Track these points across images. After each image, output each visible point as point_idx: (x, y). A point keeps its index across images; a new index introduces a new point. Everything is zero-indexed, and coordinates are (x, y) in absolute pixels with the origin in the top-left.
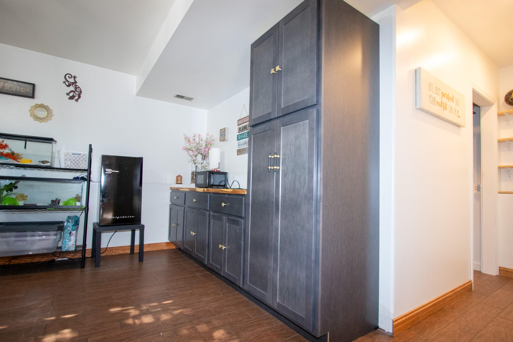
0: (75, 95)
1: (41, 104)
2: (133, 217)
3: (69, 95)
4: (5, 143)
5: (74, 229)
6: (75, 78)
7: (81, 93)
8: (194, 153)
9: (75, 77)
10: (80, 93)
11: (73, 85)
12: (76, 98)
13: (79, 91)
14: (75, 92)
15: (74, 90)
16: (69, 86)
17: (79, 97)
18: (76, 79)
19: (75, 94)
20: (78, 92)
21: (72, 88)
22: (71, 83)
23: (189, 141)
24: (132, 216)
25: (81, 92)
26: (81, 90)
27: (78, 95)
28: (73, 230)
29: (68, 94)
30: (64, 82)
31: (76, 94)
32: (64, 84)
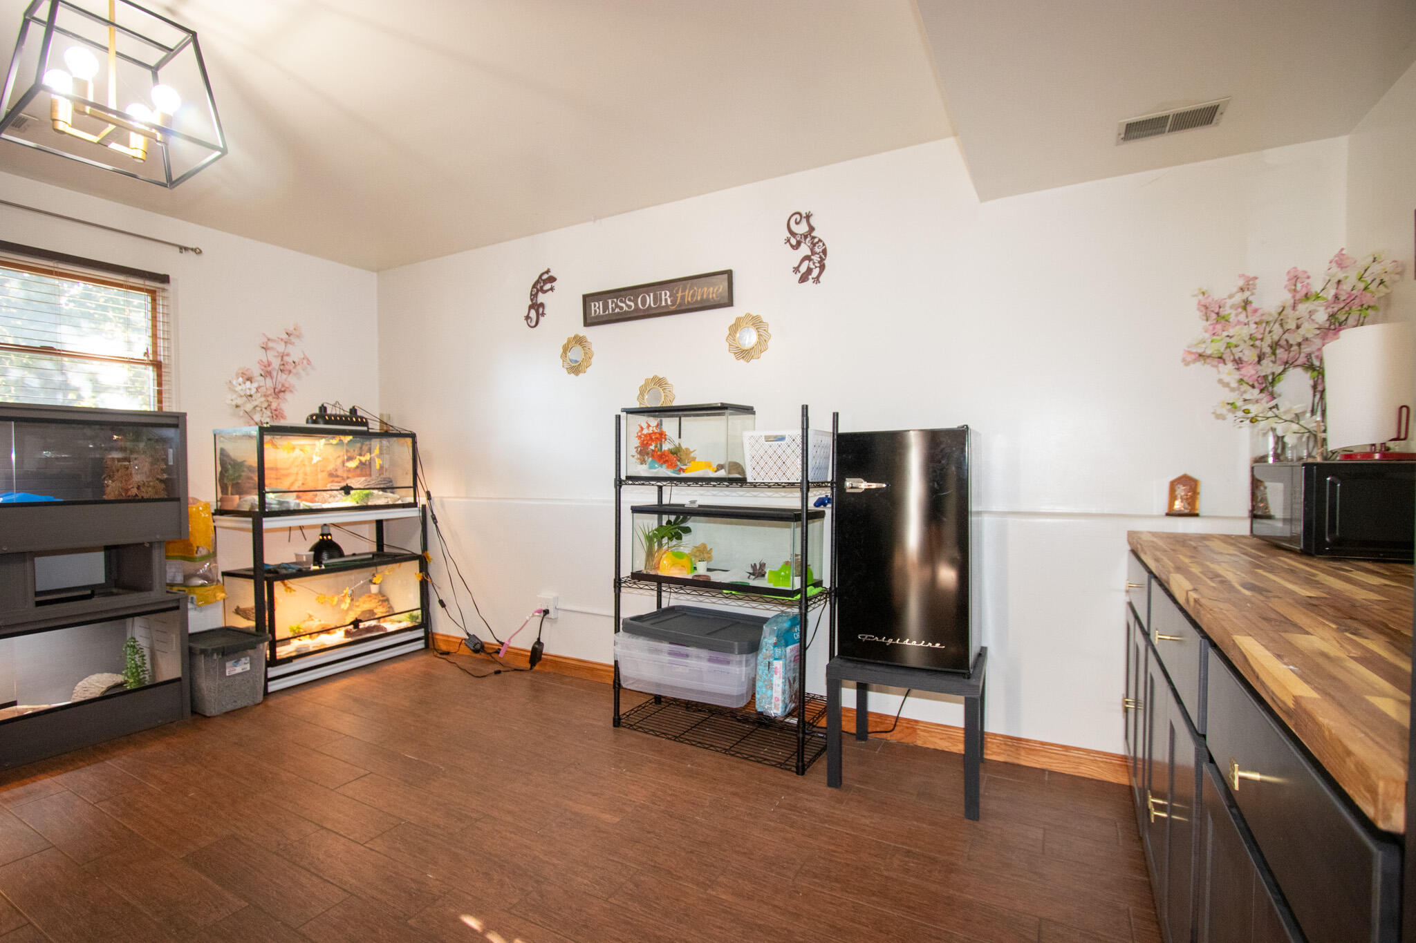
0: (812, 266)
1: (746, 315)
2: (937, 645)
3: (799, 272)
4: (663, 430)
5: (777, 656)
6: (810, 217)
7: (825, 256)
8: (1243, 371)
9: (808, 217)
10: (823, 256)
11: (805, 240)
12: (815, 272)
13: (821, 250)
14: (812, 257)
15: (810, 254)
16: (797, 246)
17: (822, 266)
18: (812, 221)
19: (811, 263)
20: (818, 254)
21: (805, 250)
22: (801, 235)
23: (1221, 318)
24: (934, 644)
25: (824, 252)
26: (824, 247)
27: (819, 262)
28: (776, 659)
29: (796, 270)
30: (788, 240)
31: (814, 263)
32: (788, 243)
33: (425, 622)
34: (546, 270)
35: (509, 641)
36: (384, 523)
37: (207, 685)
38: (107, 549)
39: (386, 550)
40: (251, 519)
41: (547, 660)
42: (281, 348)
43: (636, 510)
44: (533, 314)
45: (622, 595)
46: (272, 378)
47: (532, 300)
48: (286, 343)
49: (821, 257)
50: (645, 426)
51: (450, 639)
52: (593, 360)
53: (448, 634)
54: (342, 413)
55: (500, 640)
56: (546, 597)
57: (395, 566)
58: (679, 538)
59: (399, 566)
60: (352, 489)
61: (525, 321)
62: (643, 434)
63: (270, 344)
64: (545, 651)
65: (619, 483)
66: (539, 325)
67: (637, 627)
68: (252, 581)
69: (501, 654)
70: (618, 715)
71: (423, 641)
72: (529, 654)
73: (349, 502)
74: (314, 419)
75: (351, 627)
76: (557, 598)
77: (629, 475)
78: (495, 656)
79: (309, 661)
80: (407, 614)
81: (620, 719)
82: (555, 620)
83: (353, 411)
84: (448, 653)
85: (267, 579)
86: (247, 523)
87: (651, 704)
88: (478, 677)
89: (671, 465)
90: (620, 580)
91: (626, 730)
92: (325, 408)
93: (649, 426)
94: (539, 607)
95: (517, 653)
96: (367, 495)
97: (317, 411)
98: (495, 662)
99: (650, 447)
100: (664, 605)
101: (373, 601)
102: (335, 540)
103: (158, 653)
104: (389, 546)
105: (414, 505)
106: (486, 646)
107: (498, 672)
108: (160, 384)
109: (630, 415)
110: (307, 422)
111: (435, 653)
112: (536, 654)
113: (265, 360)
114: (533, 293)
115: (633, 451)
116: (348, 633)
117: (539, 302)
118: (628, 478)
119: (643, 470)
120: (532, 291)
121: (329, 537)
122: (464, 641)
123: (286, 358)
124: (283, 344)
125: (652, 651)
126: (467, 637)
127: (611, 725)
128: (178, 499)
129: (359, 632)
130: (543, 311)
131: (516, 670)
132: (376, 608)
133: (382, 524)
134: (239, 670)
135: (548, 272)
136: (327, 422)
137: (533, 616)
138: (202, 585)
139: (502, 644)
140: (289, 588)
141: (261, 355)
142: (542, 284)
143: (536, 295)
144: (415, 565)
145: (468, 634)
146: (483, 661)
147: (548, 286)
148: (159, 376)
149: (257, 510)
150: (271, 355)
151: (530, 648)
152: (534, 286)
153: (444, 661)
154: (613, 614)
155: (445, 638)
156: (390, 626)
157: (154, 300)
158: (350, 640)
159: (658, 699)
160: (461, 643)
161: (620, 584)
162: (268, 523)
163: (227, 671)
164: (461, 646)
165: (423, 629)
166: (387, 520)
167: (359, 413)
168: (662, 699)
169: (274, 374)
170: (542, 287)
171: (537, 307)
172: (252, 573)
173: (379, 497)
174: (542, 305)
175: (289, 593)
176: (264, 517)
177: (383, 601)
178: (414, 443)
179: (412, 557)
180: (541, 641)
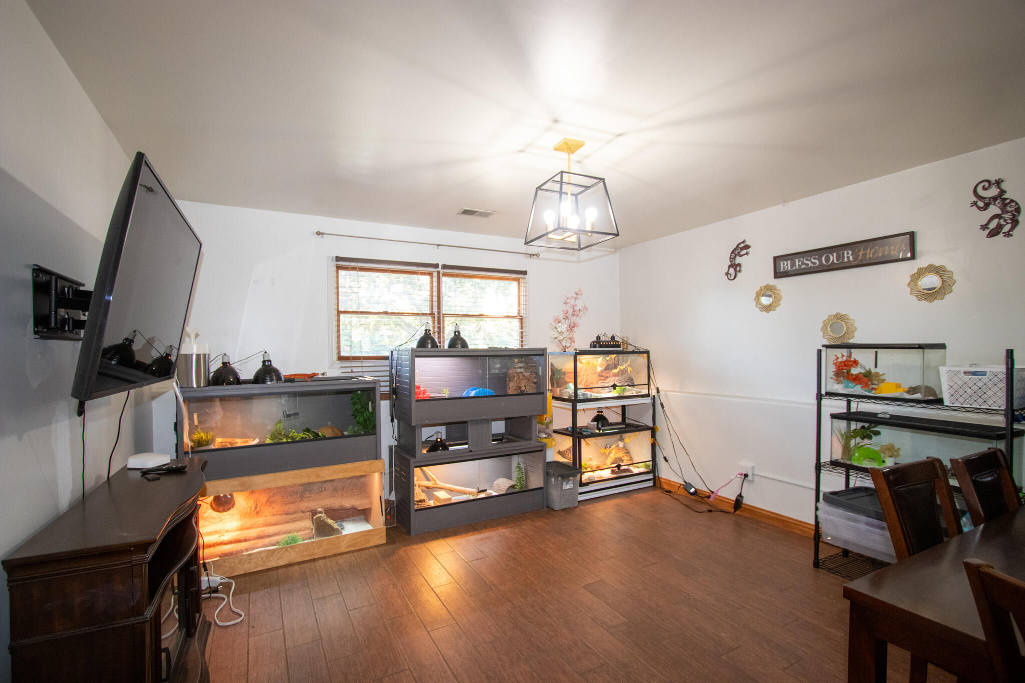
0: (1003, 223)
1: (929, 265)
3: (988, 228)
4: (854, 358)
6: (1000, 183)
7: (1019, 213)
9: (998, 183)
10: (1016, 214)
11: (995, 202)
12: (1006, 228)
13: (1013, 209)
14: (1003, 215)
15: (1000, 212)
16: (986, 206)
17: (1015, 223)
18: (1003, 185)
19: (1002, 221)
20: (1010, 212)
22: (990, 198)
25: (1018, 210)
26: (1017, 206)
27: (1011, 219)
29: (984, 227)
30: (975, 204)
31: (1005, 221)
32: (974, 206)
33: (654, 470)
34: (742, 241)
35: (718, 491)
36: (626, 407)
37: (555, 494)
38: (506, 419)
39: (627, 421)
40: (571, 404)
41: (745, 508)
42: (572, 302)
43: (834, 416)
44: (732, 271)
45: (822, 475)
46: (568, 320)
47: (731, 262)
48: (575, 299)
49: (1013, 215)
50: (839, 355)
51: (671, 483)
52: (782, 302)
53: (669, 479)
54: (607, 339)
55: (711, 489)
56: (746, 465)
57: (637, 433)
58: (870, 437)
59: (639, 434)
60: (617, 386)
61: (726, 277)
62: (838, 362)
63: (568, 301)
64: (744, 502)
65: (819, 397)
66: (735, 280)
67: (833, 498)
68: (571, 438)
69: (711, 499)
70: (818, 560)
71: (652, 481)
72: (734, 502)
73: (614, 393)
74: (593, 345)
75: (616, 469)
76: (753, 468)
77: (828, 391)
78: (706, 499)
79: (596, 486)
80: (643, 463)
81: (818, 563)
82: (752, 482)
83: (613, 338)
84: (670, 492)
85: (578, 437)
86: (569, 406)
87: (840, 556)
88: (697, 512)
89: (866, 386)
90: (820, 464)
91: (824, 571)
92: (600, 337)
93: (843, 356)
94: (740, 472)
95: (722, 500)
96: (624, 390)
97: (595, 339)
98: (706, 503)
99: (843, 371)
100: (851, 485)
101: (621, 452)
102: (604, 415)
103: (530, 472)
104: (629, 419)
105: (648, 395)
106: (698, 491)
107: (710, 511)
108: (522, 328)
109: (828, 350)
110: (591, 347)
111: (662, 490)
112: (738, 503)
113: (565, 310)
114: (732, 257)
115: (831, 374)
116: (613, 472)
117: (737, 263)
118: (828, 394)
119: (838, 388)
120: (731, 256)
121: (602, 414)
122: (682, 486)
123: (575, 308)
124: (573, 300)
125: (849, 519)
126: (684, 484)
127: (811, 565)
128: (543, 393)
129: (619, 471)
130: (740, 269)
131: (722, 511)
132: (623, 457)
133: (625, 409)
134: (568, 487)
135: (743, 242)
136: (601, 346)
137: (737, 477)
138: (546, 438)
139: (713, 492)
140: (587, 443)
141: (564, 307)
142: (739, 251)
143: (735, 258)
144: (649, 433)
145: (685, 482)
146: (696, 501)
147: (744, 252)
148: (522, 324)
149: (573, 398)
150: (568, 306)
151: (734, 499)
152: (733, 252)
153: (669, 497)
154: (814, 486)
155: (668, 482)
156: (635, 471)
157: (519, 284)
158: (614, 476)
159: (846, 553)
160: (680, 487)
161: (820, 467)
162: (580, 406)
163: (563, 487)
164: (680, 489)
165: (652, 474)
166: (628, 405)
167: (616, 339)
168: (850, 554)
169: (570, 317)
170: (739, 253)
171: (735, 267)
172: (571, 434)
173: (629, 390)
174: (739, 265)
175: (587, 446)
176: (578, 403)
177: (626, 453)
178: (649, 357)
179: (646, 428)
180: (742, 495)
